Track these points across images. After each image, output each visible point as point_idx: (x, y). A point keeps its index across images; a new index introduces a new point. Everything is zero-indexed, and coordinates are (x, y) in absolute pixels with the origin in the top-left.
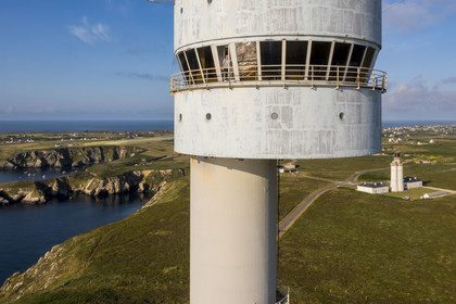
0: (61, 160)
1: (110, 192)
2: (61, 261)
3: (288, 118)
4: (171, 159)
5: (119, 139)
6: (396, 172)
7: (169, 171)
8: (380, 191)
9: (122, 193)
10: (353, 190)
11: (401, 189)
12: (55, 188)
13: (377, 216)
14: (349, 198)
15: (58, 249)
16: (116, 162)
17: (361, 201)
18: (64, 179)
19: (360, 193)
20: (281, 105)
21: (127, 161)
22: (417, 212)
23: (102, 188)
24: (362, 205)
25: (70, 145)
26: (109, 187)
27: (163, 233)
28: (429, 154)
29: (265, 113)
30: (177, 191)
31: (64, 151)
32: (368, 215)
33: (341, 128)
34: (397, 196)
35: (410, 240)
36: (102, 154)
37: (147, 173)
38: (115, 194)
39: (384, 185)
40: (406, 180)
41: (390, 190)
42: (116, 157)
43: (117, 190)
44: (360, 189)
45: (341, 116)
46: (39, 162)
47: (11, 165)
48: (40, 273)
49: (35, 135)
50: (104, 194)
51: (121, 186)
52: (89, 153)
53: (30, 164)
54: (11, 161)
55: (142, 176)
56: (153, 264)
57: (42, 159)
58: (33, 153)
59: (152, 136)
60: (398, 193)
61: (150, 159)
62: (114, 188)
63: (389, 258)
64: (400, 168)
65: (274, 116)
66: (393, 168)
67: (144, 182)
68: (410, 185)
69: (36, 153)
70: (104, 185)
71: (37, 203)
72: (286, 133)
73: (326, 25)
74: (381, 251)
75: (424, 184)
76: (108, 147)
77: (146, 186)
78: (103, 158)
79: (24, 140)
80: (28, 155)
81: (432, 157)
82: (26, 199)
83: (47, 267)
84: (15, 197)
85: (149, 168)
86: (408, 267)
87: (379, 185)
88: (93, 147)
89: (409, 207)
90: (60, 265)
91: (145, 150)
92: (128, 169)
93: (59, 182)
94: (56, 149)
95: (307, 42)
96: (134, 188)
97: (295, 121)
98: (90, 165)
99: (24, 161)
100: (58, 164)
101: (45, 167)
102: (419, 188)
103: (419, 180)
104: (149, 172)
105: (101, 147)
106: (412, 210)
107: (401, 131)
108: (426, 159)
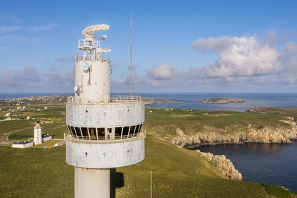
6: (37, 132)
8: (28, 145)
10: (9, 148)
11: (40, 142)
13: (32, 162)
14: (8, 153)
17: (18, 154)
19: (15, 149)
22: (54, 156)
24: (19, 157)
28: (46, 117)
32: (26, 163)
34: (39, 147)
39: (30, 142)
40: (43, 136)
41: (34, 144)
44: (14, 146)
60: (39, 145)
64: (40, 130)
66: (36, 130)
68: (45, 139)
72: (131, 156)
74: (42, 184)
75: (53, 137)
81: (50, 119)
86: (60, 189)
87: (27, 142)
89: (49, 153)
102: (50, 141)
103: (50, 136)
106: (51, 155)
107: (22, 101)
108: (47, 121)
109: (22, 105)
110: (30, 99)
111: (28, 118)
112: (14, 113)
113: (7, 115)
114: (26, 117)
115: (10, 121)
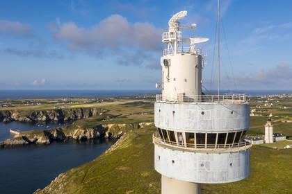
0: (58, 117)
1: (88, 138)
2: (65, 184)
3: (208, 166)
4: (125, 117)
5: (92, 103)
6: (269, 131)
7: (124, 125)
8: (258, 143)
9: (96, 138)
11: (272, 141)
12: (55, 135)
13: (256, 160)
15: (62, 176)
16: (91, 118)
18: (61, 129)
20: (205, 161)
21: (98, 117)
22: (281, 158)
23: (83, 135)
25: (63, 107)
26: (87, 135)
27: (124, 168)
29: (198, 164)
30: (130, 140)
31: (60, 111)
33: (231, 170)
34: (269, 146)
35: (276, 177)
36: (82, 113)
37: (110, 126)
38: (91, 139)
39: (261, 139)
40: (275, 135)
41: (264, 142)
42: (91, 115)
43: (92, 136)
45: (231, 164)
46: (44, 118)
47: (28, 119)
48: (53, 190)
49: (42, 100)
50: (84, 139)
51: (95, 134)
52: (75, 112)
53: (39, 119)
54: (28, 117)
55: (107, 128)
56: (119, 188)
57: (47, 116)
58: (41, 113)
59: (112, 101)
60: (270, 144)
61: (112, 117)
62: (90, 135)
63: (263, 189)
64: (271, 128)
65: (202, 165)
66: (266, 128)
67: (109, 131)
68: (277, 139)
69: (43, 112)
70: (85, 133)
71: (45, 144)
72: (207, 173)
73: (224, 127)
74: (258, 184)
75: (287, 138)
76: (86, 109)
77: (110, 134)
78: (83, 115)
79: (35, 103)
80: (38, 113)
82: (38, 141)
83: (56, 187)
84: (32, 140)
85: (111, 122)
87: (257, 139)
88: (77, 109)
89: (276, 154)
90: (65, 187)
91: (108, 111)
92: (99, 123)
93: (57, 131)
94: (55, 110)
95: (216, 134)
96: (103, 135)
97: (211, 168)
98: (75, 120)
99: (36, 117)
100: (56, 119)
101: (48, 121)
102: (283, 141)
103: (283, 136)
104: (112, 125)
105: (81, 109)
106: (279, 156)
107: (273, 98)
108: (289, 119)
109: (270, 102)
110: (281, 97)
111: (271, 115)
112: (259, 110)
113: (253, 111)
114: (269, 114)
115: (253, 117)
